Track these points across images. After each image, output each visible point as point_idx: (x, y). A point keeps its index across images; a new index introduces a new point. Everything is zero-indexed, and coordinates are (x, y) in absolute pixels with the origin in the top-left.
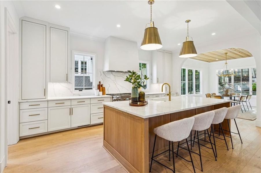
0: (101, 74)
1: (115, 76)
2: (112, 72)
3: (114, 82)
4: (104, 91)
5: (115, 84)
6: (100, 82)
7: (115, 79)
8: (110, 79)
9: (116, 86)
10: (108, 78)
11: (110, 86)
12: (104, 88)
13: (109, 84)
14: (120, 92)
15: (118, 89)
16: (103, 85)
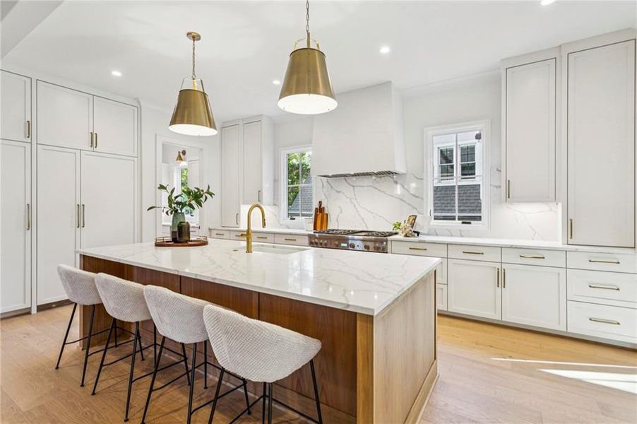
0: (323, 186)
1: (353, 186)
3: (352, 203)
4: (325, 221)
5: (355, 206)
6: (320, 203)
7: (355, 195)
8: (343, 193)
9: (357, 211)
10: (338, 192)
11: (341, 212)
12: (325, 216)
13: (340, 207)
14: (367, 227)
15: (363, 220)
16: (326, 209)
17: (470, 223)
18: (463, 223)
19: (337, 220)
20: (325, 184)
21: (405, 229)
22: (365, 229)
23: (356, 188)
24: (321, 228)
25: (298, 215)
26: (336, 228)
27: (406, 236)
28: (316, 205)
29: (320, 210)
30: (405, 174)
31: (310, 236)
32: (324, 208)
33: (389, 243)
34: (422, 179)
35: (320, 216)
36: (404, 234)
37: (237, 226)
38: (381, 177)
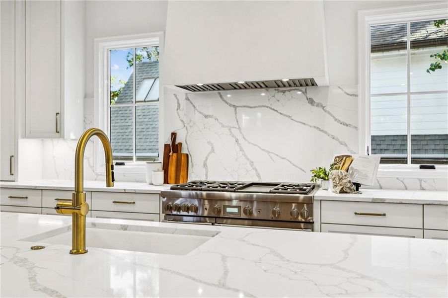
0: (179, 105)
1: (234, 106)
2: (222, 92)
3: (232, 135)
4: (183, 168)
5: (237, 141)
6: (174, 135)
7: (237, 121)
8: (216, 119)
9: (242, 150)
10: (206, 117)
11: (213, 150)
12: (183, 159)
13: (209, 143)
14: (259, 176)
15: (252, 163)
16: (184, 146)
17: (433, 168)
18: (422, 167)
19: (205, 165)
20: (183, 102)
21: (340, 179)
22: (256, 180)
23: (238, 109)
24: (177, 180)
25: (130, 159)
26: (203, 179)
27: (342, 192)
28: (165, 139)
29: (174, 148)
30: (328, 86)
31: (163, 194)
32: (181, 144)
33: (316, 205)
34: (356, 96)
35: (174, 157)
36: (339, 188)
37: (11, 177)
38: (284, 92)
